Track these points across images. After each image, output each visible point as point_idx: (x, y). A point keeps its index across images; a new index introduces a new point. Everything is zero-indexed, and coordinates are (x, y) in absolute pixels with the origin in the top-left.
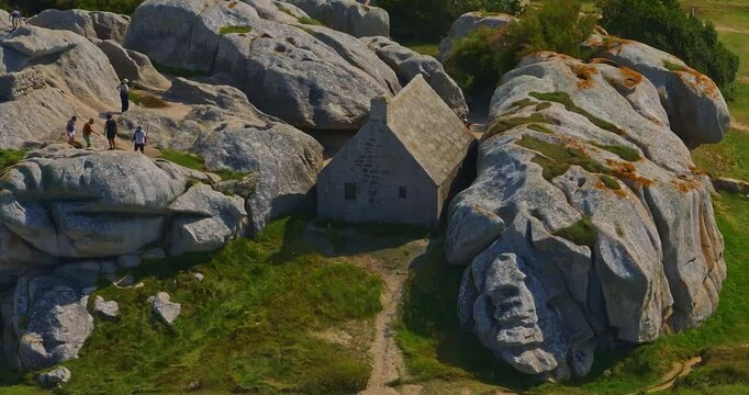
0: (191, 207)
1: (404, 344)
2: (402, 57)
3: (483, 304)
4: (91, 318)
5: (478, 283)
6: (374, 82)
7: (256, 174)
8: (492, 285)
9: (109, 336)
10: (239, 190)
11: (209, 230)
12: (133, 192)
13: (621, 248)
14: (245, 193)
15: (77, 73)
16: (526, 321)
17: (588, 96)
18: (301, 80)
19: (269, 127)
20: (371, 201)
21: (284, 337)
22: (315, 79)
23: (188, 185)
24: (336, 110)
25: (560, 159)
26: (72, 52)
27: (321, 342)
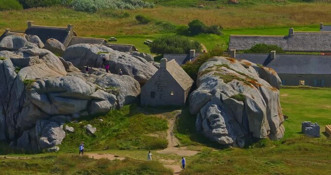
0: (98, 96)
1: (178, 137)
3: (206, 122)
4: (64, 132)
5: (203, 116)
7: (119, 88)
8: (209, 115)
9: (71, 138)
10: (114, 92)
11: (105, 104)
12: (78, 88)
13: (254, 102)
14: (116, 94)
15: (50, 62)
16: (222, 126)
17: (234, 65)
18: (129, 66)
20: (160, 97)
21: (135, 135)
22: (134, 66)
23: (96, 90)
24: (142, 75)
25: (228, 79)
26: (47, 55)
27: (148, 137)
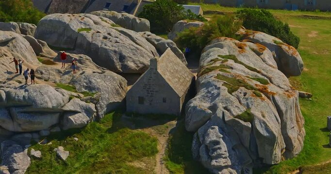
0: (72, 108)
1: (169, 167)
2: (158, 40)
3: (204, 149)
4: (29, 159)
5: (201, 139)
6: (147, 52)
7: (99, 93)
8: (208, 140)
9: (38, 166)
10: (91, 100)
11: (80, 119)
12: (46, 102)
13: (264, 123)
14: (95, 102)
15: (17, 50)
16: (224, 156)
17: (244, 56)
18: (115, 52)
19: (103, 72)
20: (150, 104)
21: (116, 165)
22: (121, 51)
23: (70, 99)
24: (131, 65)
25: (235, 84)
26: (14, 41)
27: (132, 167)
